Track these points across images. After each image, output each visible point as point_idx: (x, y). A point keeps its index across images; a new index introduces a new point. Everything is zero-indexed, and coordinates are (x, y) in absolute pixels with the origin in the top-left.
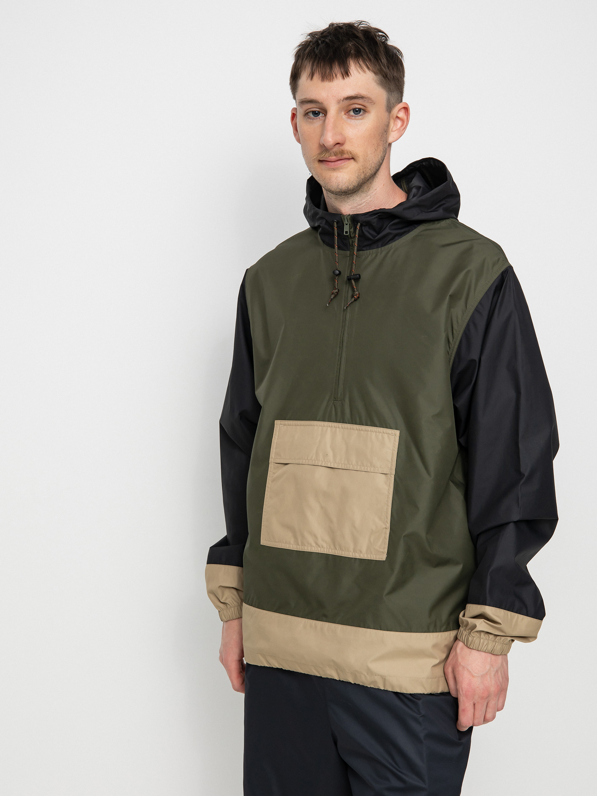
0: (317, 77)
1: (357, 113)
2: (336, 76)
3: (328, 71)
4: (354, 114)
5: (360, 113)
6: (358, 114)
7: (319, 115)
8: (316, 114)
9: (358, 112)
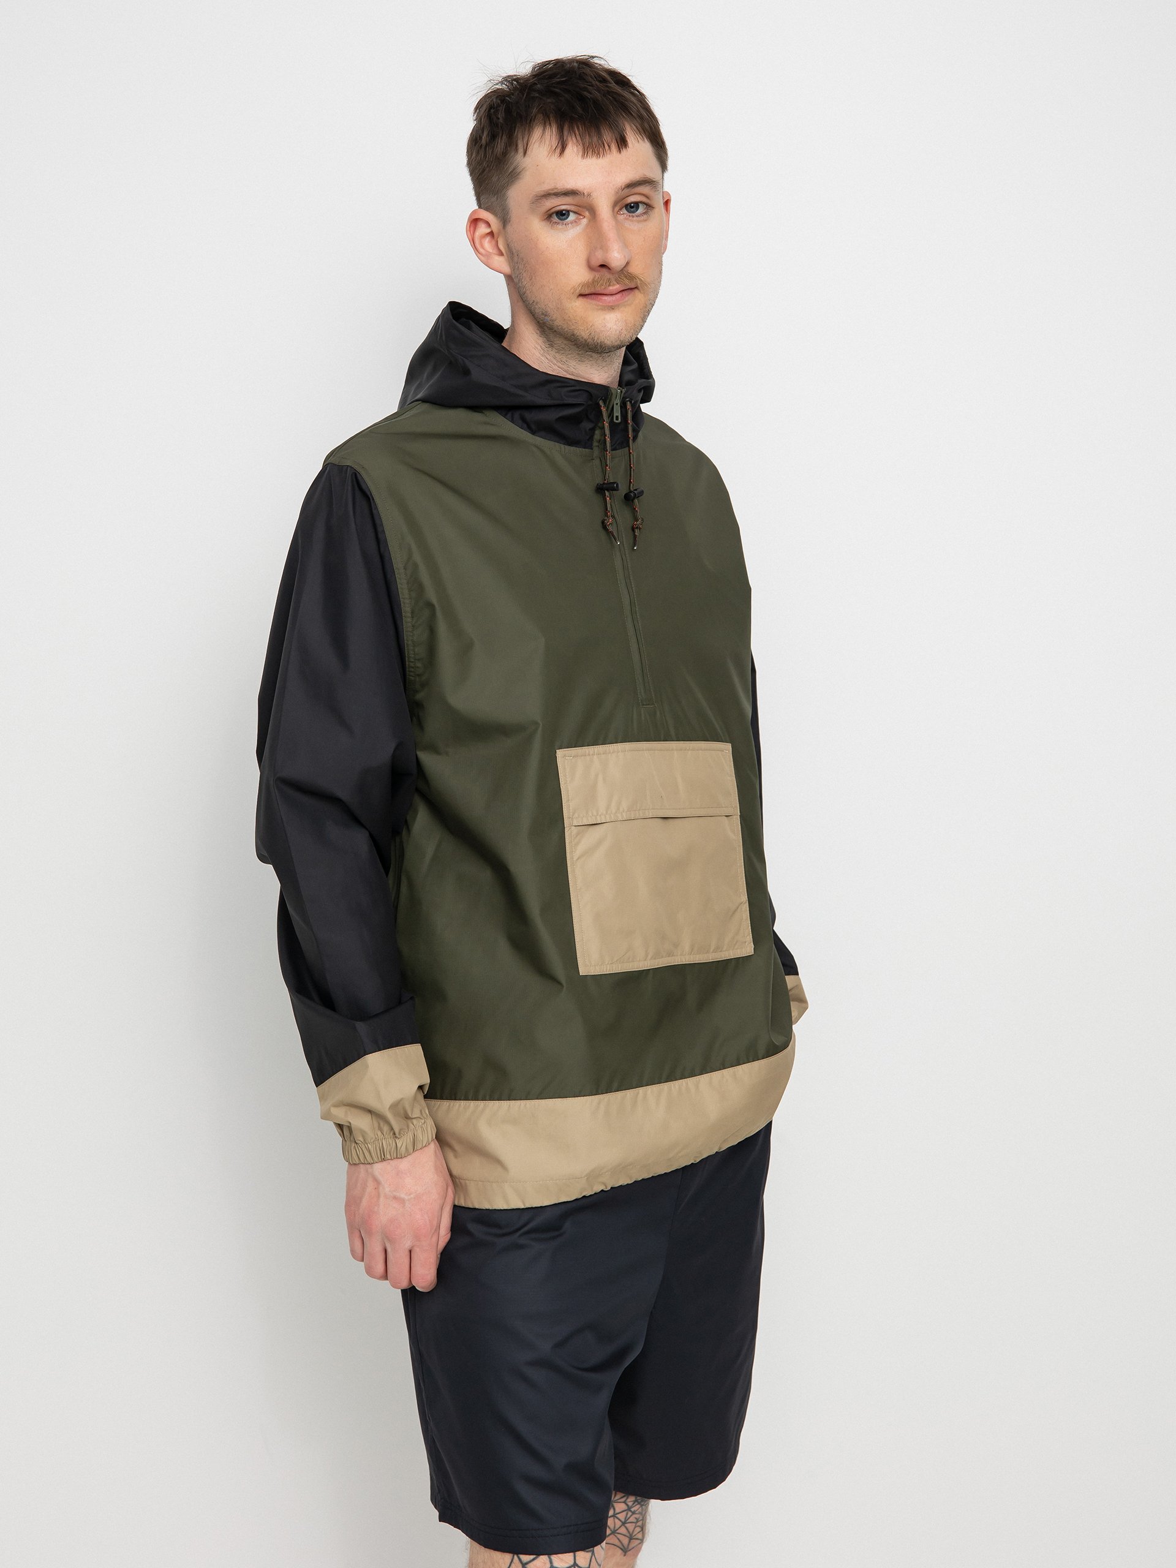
0: (573, 149)
1: (632, 210)
2: (609, 146)
3: (595, 139)
4: (628, 211)
5: (637, 211)
6: (634, 212)
7: (567, 218)
8: (562, 215)
9: (635, 209)
